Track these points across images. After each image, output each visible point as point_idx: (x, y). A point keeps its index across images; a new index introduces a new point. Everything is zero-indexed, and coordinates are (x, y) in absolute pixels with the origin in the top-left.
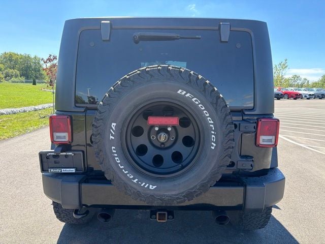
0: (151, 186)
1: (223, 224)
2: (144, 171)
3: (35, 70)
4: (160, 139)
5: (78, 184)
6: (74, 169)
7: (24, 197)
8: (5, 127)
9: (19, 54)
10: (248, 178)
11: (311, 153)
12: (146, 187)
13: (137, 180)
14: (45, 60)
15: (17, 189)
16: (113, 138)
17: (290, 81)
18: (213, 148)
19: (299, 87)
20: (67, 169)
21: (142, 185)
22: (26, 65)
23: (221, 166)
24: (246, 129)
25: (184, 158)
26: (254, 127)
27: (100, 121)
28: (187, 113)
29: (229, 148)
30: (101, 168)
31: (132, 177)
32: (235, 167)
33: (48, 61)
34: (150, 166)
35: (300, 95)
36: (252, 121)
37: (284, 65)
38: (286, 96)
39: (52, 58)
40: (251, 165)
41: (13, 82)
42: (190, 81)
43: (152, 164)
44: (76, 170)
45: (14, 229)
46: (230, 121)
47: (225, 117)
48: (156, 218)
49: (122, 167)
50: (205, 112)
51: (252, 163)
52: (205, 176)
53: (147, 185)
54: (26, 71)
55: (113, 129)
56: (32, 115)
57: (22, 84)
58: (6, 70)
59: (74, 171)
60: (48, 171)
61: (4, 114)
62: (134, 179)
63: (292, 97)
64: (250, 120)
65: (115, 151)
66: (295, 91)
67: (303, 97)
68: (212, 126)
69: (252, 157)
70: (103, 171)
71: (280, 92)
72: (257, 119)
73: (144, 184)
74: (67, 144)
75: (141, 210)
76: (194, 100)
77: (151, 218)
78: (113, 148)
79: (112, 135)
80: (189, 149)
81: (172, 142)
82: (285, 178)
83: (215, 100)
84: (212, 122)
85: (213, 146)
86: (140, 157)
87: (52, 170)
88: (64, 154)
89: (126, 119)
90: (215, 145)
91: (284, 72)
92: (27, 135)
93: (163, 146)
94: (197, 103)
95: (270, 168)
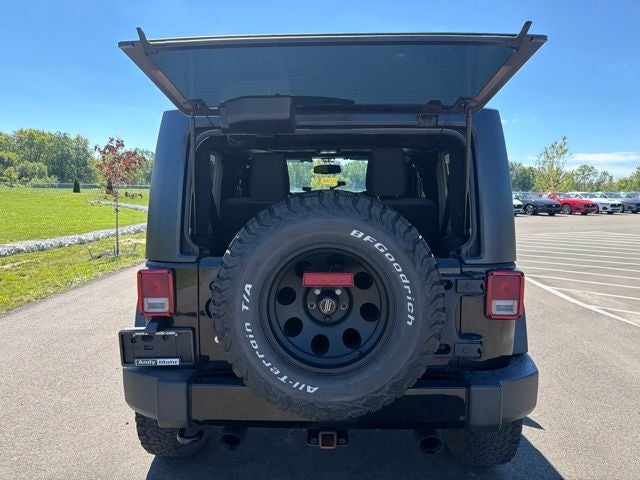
0: (309, 388)
1: (432, 452)
2: (299, 363)
3: (77, 163)
4: (324, 308)
5: (185, 385)
6: (178, 360)
7: (77, 411)
8: (26, 278)
9: (46, 132)
10: (476, 372)
11: (609, 322)
12: (301, 388)
13: (285, 377)
14: (102, 148)
15: (63, 395)
16: (247, 308)
17: (575, 177)
18: (410, 323)
19: (592, 191)
20: (166, 360)
21: (295, 386)
22: (60, 153)
23: (424, 354)
24: (467, 289)
25: (363, 340)
26: (482, 286)
27: (227, 281)
28: (367, 266)
29: (437, 323)
30: (229, 358)
31: (278, 372)
32: (450, 354)
33: (107, 151)
34: (307, 353)
35: (594, 205)
36: (476, 277)
37: (561, 147)
38: (566, 208)
39: (114, 144)
40: (479, 351)
41: (35, 186)
42: (370, 217)
43: (311, 352)
44: (181, 361)
45: (64, 467)
46: (437, 279)
47: (428, 274)
48: (318, 443)
49: (262, 356)
50: (395, 265)
51: (479, 346)
52: (397, 371)
53: (303, 386)
54: (61, 164)
55: (246, 294)
56: (75, 252)
57: (52, 191)
58: (21, 164)
59: (178, 364)
60: (133, 363)
61: (22, 250)
62: (281, 375)
63: (578, 209)
64: (474, 273)
65: (250, 330)
66: (584, 199)
67: (601, 209)
68: (408, 287)
69: (480, 337)
70: (230, 362)
71: (554, 201)
72: (487, 272)
73: (298, 383)
74: (166, 317)
75: (292, 430)
76: (377, 246)
77: (309, 442)
78: (247, 324)
79: (246, 304)
80: (371, 325)
81: (342, 315)
82: (537, 372)
83: (411, 245)
84: (408, 282)
85: (410, 320)
86: (290, 339)
87: (140, 362)
88: (162, 333)
89: (267, 278)
90: (413, 318)
91: (561, 161)
92: (72, 292)
93: (328, 319)
94: (382, 250)
95: (514, 355)
